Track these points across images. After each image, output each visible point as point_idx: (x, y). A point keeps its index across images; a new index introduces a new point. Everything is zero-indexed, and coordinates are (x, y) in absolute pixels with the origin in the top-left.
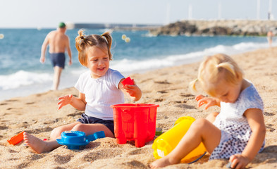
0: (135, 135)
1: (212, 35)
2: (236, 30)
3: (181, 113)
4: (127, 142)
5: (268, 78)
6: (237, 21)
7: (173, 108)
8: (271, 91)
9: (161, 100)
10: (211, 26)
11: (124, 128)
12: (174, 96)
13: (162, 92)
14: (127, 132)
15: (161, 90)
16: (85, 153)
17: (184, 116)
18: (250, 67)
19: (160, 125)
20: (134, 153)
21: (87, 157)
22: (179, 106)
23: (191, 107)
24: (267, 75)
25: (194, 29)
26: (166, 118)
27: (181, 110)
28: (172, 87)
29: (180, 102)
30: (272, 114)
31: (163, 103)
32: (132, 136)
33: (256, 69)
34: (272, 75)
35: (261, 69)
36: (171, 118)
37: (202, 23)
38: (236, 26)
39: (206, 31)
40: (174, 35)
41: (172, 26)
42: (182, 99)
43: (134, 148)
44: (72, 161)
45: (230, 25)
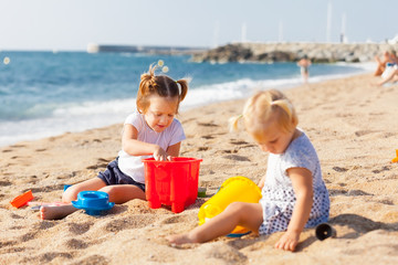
0: (172, 198)
1: (271, 62)
2: (301, 55)
3: (230, 167)
4: (162, 206)
5: (340, 120)
6: (303, 45)
7: (220, 159)
8: (343, 138)
9: (206, 149)
10: (269, 50)
11: (158, 189)
12: (222, 143)
13: (208, 137)
14: (162, 193)
15: (206, 135)
16: (107, 220)
17: (234, 170)
18: (318, 105)
19: (203, 182)
20: (170, 221)
21: (110, 225)
22: (228, 157)
23: (243, 159)
24: (338, 115)
25: (248, 55)
26: (212, 173)
27: (230, 162)
28: (220, 130)
29: (229, 152)
30: (344, 170)
31: (208, 152)
32: (168, 198)
33: (325, 108)
34: (345, 116)
35: (331, 108)
36: (219, 174)
37: (259, 46)
38: (301, 51)
39: (263, 57)
40: (223, 61)
41: (221, 49)
42: (233, 148)
43: (171, 215)
44: (91, 230)
45: (293, 49)
